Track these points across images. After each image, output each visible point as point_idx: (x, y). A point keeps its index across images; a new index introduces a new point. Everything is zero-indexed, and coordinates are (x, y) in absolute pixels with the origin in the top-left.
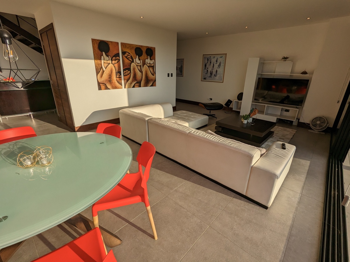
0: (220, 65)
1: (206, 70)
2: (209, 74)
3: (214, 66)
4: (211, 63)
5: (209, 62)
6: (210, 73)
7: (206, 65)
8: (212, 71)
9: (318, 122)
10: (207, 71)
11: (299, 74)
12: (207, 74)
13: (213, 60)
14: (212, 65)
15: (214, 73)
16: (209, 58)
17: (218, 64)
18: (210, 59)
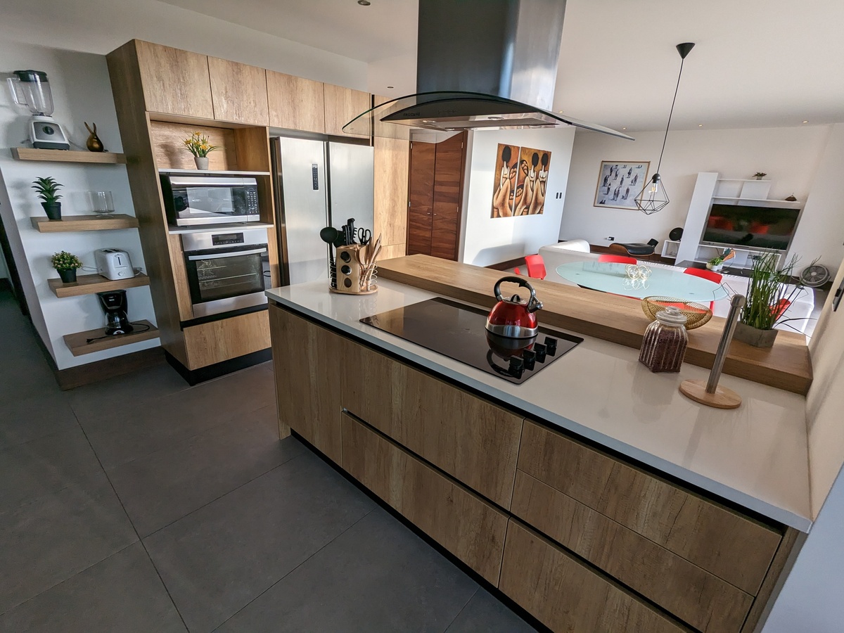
0: (635, 180)
1: (607, 188)
2: (611, 195)
3: (624, 182)
4: (616, 175)
5: (613, 174)
6: (615, 194)
7: (606, 180)
8: (619, 191)
9: (814, 274)
10: (609, 189)
11: (782, 200)
12: (607, 194)
13: (623, 172)
14: (619, 179)
15: (623, 192)
16: (614, 167)
17: (632, 177)
18: (616, 170)
